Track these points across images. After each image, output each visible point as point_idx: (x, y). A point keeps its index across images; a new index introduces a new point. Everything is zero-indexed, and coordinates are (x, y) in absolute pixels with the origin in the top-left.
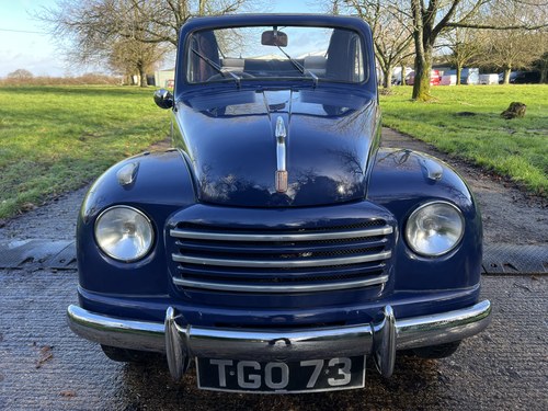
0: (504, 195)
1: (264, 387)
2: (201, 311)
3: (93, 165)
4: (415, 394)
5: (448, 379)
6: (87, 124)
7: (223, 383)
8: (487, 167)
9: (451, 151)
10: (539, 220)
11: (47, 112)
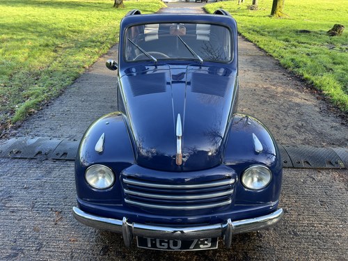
0: (316, 106)
1: (169, 248)
2: (138, 214)
3: (65, 76)
4: (244, 244)
5: (261, 236)
6: (56, 37)
7: (149, 245)
8: (310, 82)
9: (289, 67)
10: (332, 127)
11: (29, 26)
